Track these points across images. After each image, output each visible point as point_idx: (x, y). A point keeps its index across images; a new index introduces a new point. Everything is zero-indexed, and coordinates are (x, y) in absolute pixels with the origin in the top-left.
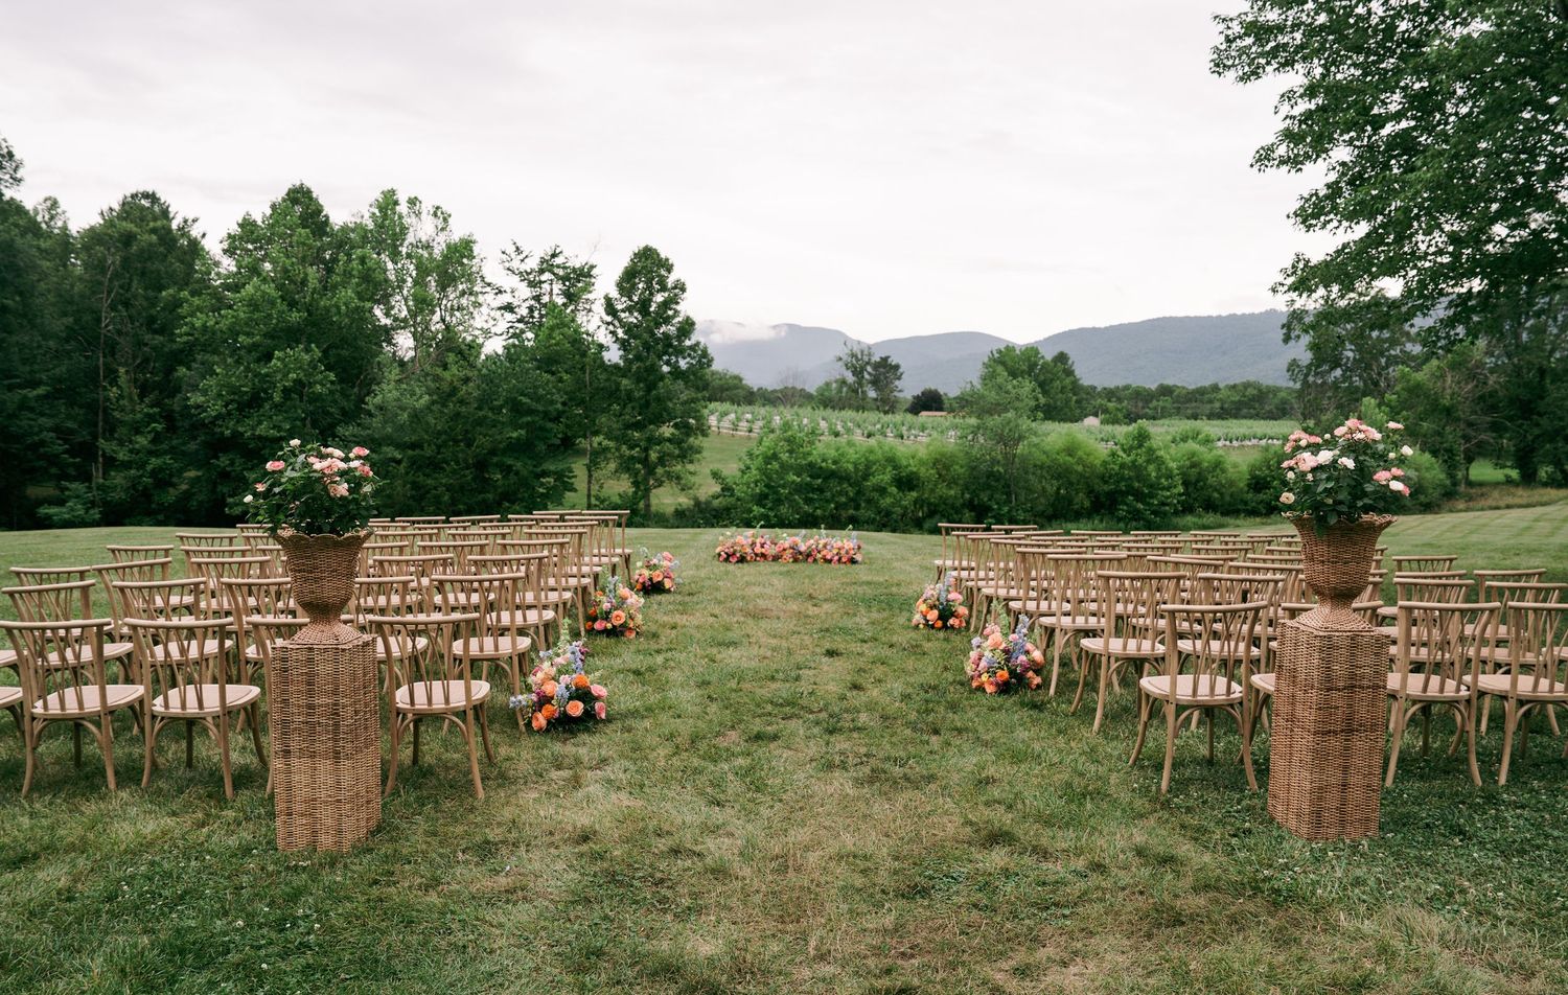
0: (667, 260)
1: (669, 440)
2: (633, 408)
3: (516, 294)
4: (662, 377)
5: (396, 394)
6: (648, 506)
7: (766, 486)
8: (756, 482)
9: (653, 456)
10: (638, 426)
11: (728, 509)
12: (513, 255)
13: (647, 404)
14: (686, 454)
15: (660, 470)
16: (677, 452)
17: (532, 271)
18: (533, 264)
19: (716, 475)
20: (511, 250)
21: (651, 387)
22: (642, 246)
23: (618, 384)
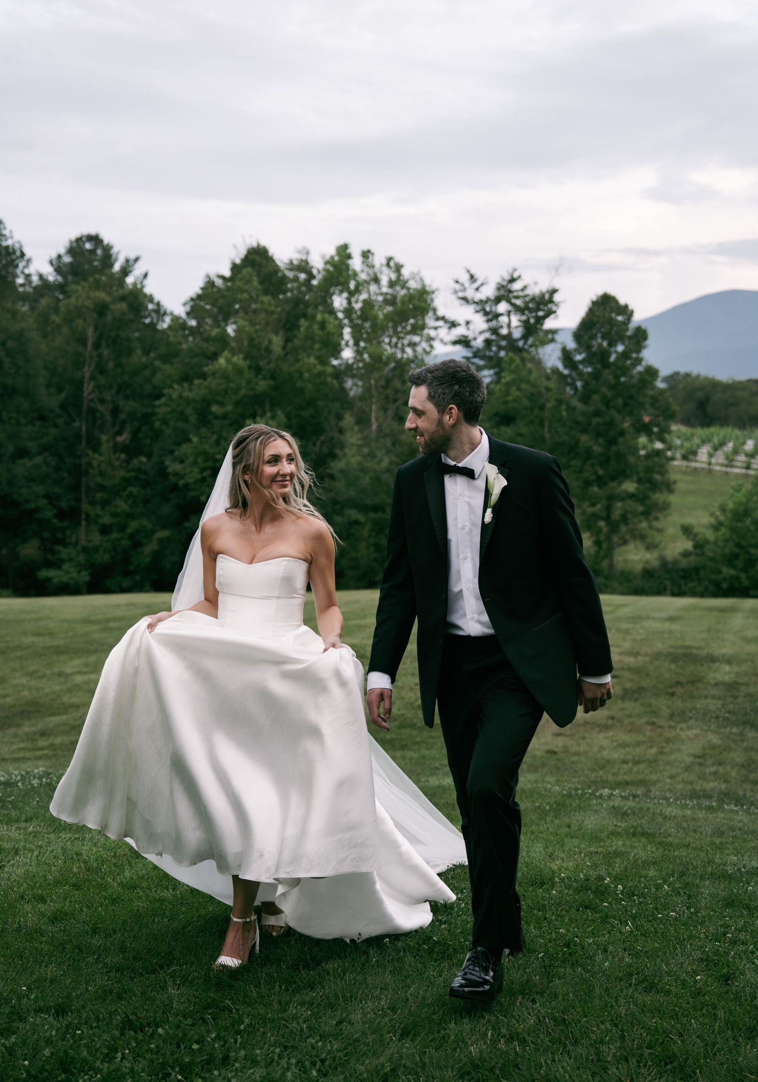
0: (626, 306)
1: (632, 496)
2: (593, 465)
3: (471, 326)
4: (622, 433)
5: (358, 458)
6: (611, 566)
7: (738, 545)
8: (726, 540)
9: (616, 514)
10: (601, 482)
11: (697, 570)
12: (467, 284)
13: (608, 459)
14: (651, 510)
15: (623, 528)
16: (640, 508)
17: (488, 300)
18: (489, 291)
19: (687, 530)
20: (465, 278)
21: (612, 442)
22: (600, 292)
23: (577, 442)
